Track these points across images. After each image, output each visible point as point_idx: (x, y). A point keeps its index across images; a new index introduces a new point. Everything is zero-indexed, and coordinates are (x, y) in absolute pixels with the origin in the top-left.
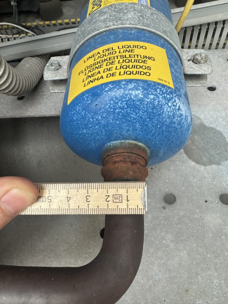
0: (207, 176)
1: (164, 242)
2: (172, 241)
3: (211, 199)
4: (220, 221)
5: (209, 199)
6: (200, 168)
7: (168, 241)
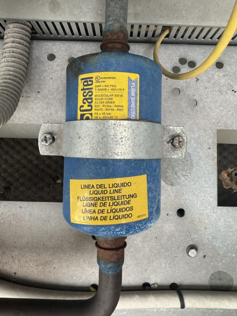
0: (172, 195)
1: (135, 242)
2: (140, 242)
3: (171, 213)
4: (174, 228)
5: (170, 213)
6: (168, 188)
7: (138, 241)
